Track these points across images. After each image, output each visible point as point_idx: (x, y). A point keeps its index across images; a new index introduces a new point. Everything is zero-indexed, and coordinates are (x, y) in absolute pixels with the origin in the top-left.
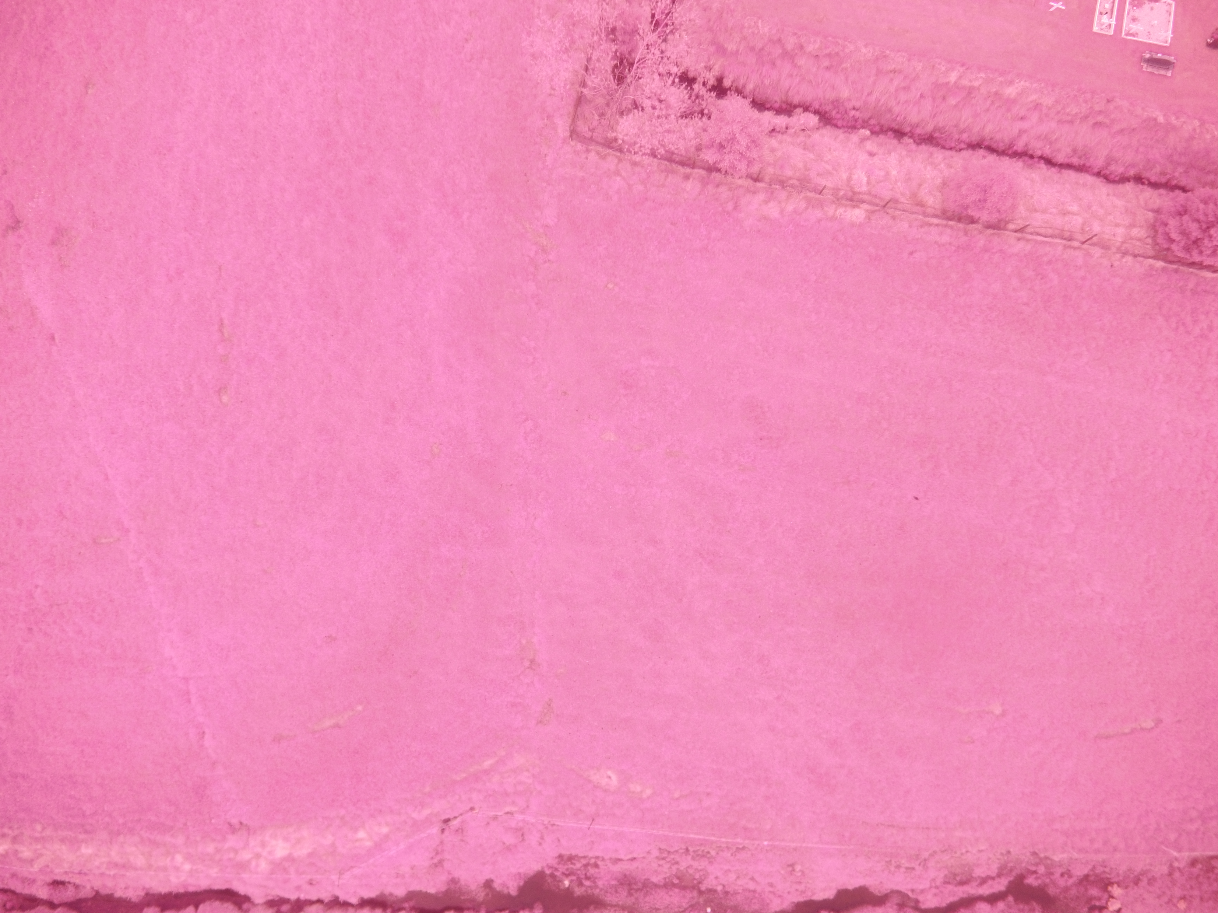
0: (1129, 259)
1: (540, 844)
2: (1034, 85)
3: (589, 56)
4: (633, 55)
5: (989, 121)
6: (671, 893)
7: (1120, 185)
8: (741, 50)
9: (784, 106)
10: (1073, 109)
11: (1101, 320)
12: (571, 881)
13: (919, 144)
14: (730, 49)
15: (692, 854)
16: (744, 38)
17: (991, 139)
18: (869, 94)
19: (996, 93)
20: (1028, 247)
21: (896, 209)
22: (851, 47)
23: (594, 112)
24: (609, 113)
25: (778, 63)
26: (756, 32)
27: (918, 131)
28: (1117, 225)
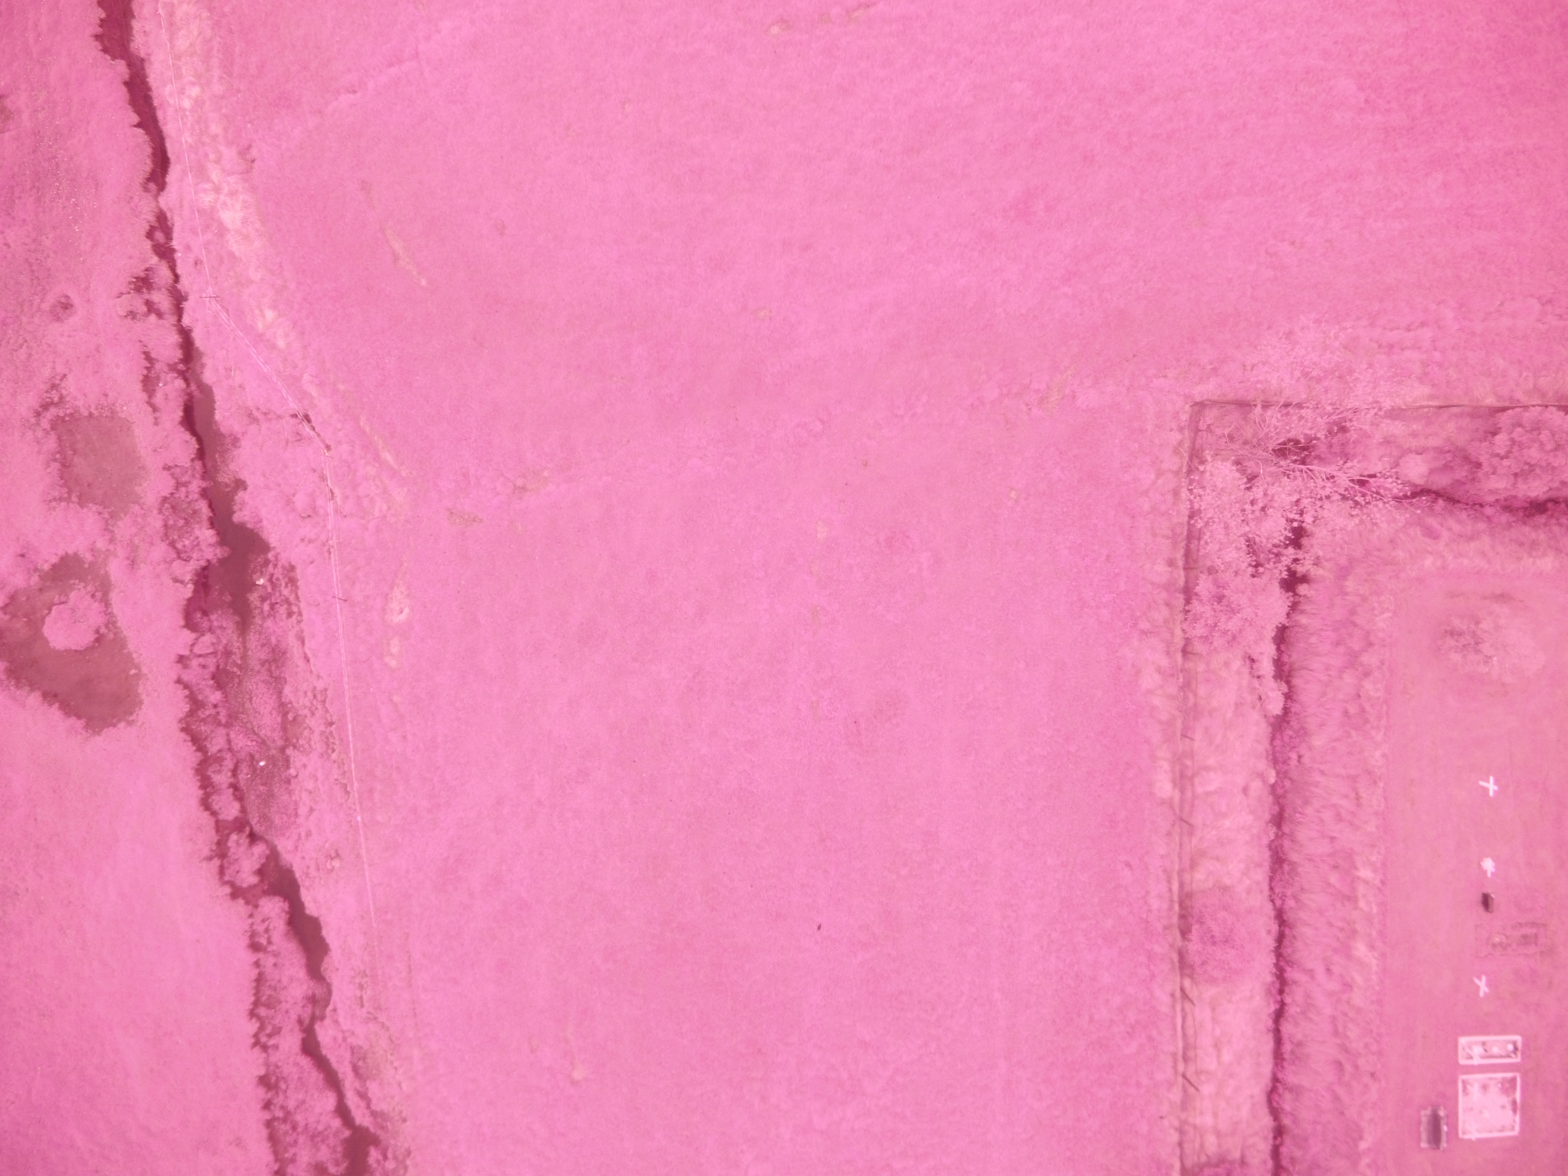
0: (1175, 1137)
1: (303, 540)
2: (1374, 977)
3: (1304, 405)
4: (1316, 462)
5: (1316, 929)
6: (274, 712)
7: (1266, 1110)
8: (1349, 598)
9: (1286, 668)
10: (1353, 1032)
11: (1090, 1116)
12: (264, 586)
13: (1270, 847)
14: (1347, 583)
15: (328, 731)
17: (1294, 937)
18: (1322, 773)
19: (1354, 932)
20: (1165, 1009)
21: (1181, 834)
22: (1379, 737)
23: (1233, 427)
24: (1236, 446)
25: (1341, 649)
26: (1376, 612)
27: (1287, 843)
28: (1215, 1115)
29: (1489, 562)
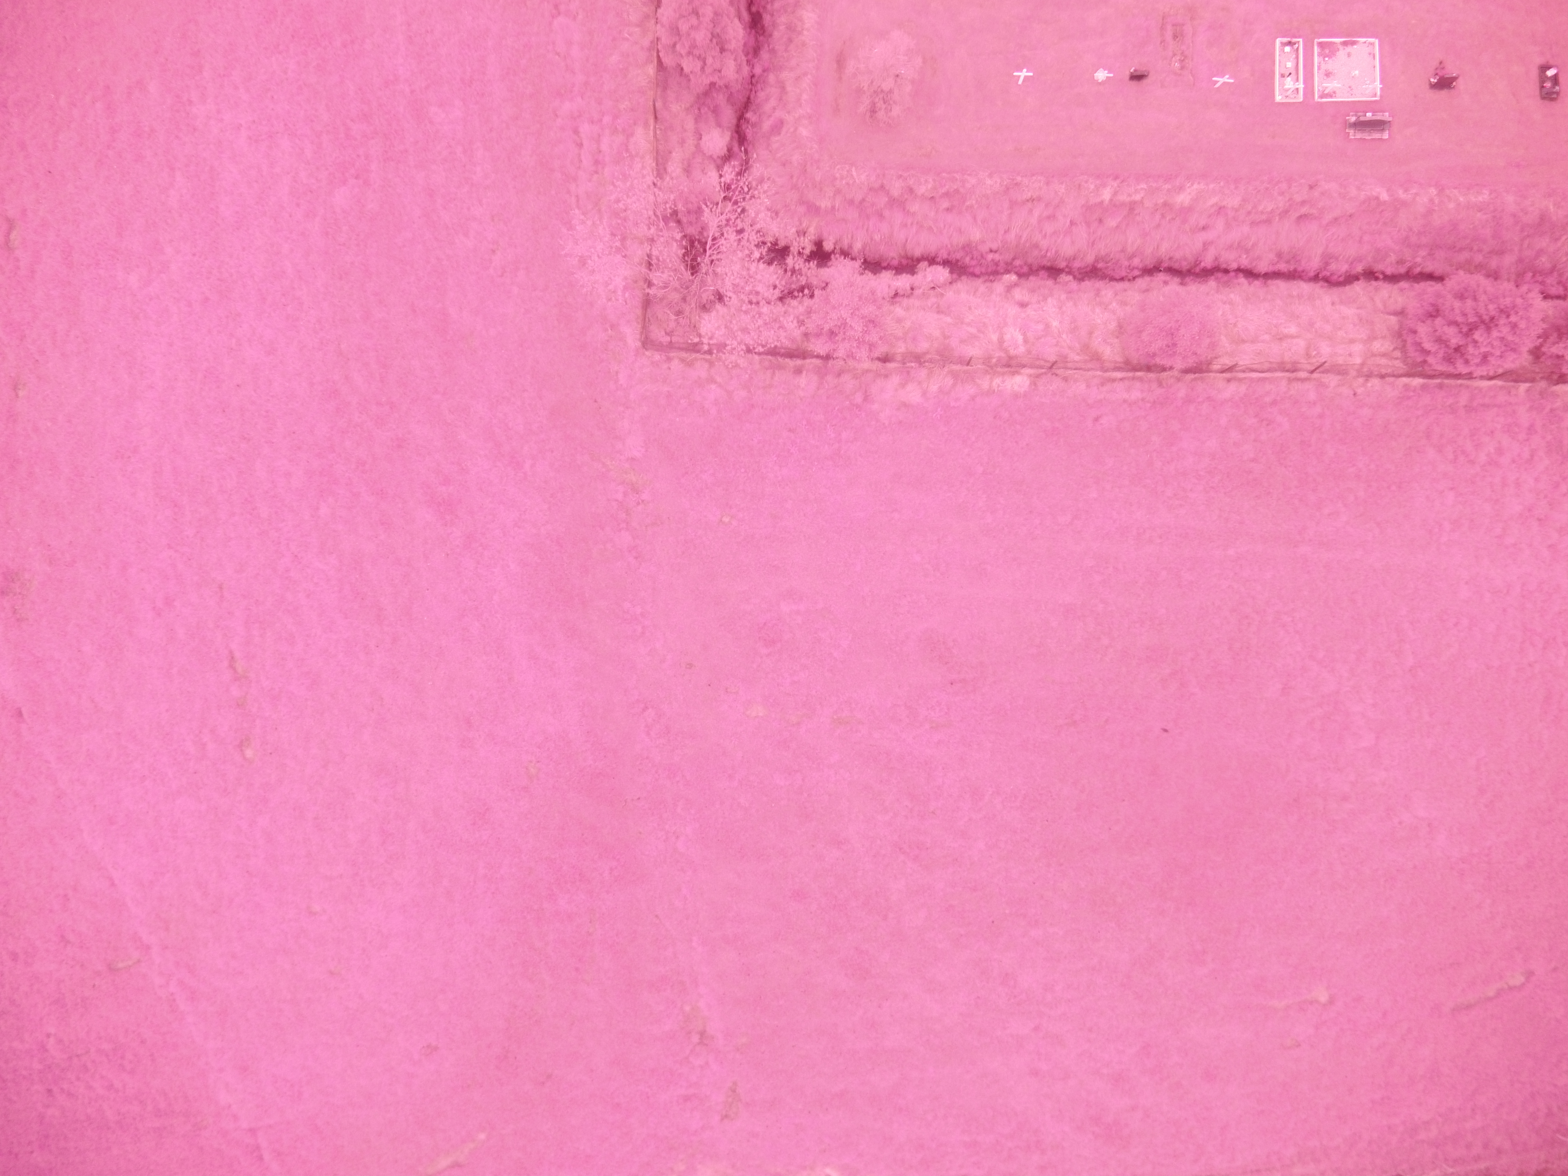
0: (1375, 382)
2: (1212, 186)
4: (705, 234)
5: (1162, 239)
7: (1348, 288)
8: (837, 205)
9: (904, 262)
10: (1267, 206)
11: (1354, 465)
13: (1082, 280)
14: (823, 205)
16: (838, 192)
17: (1170, 259)
18: (1007, 232)
19: (1165, 204)
20: (1243, 389)
21: (1066, 368)
22: (973, 181)
23: (669, 312)
24: (687, 309)
25: (887, 213)
26: (851, 182)
27: (1077, 264)
28: (1352, 341)
29: (805, 74)
